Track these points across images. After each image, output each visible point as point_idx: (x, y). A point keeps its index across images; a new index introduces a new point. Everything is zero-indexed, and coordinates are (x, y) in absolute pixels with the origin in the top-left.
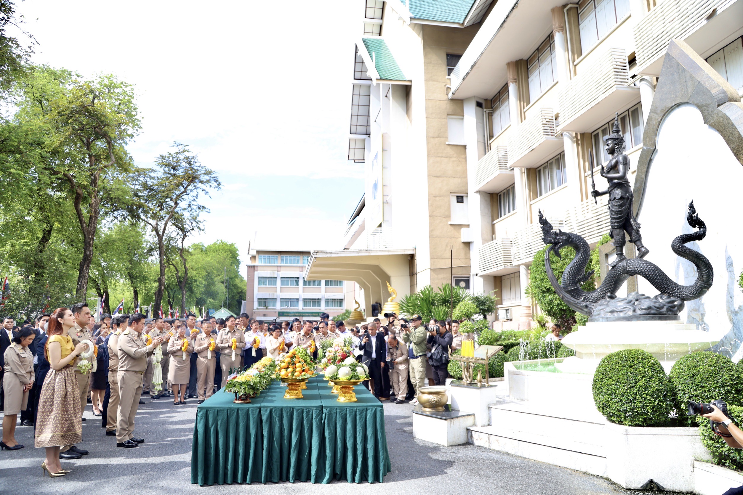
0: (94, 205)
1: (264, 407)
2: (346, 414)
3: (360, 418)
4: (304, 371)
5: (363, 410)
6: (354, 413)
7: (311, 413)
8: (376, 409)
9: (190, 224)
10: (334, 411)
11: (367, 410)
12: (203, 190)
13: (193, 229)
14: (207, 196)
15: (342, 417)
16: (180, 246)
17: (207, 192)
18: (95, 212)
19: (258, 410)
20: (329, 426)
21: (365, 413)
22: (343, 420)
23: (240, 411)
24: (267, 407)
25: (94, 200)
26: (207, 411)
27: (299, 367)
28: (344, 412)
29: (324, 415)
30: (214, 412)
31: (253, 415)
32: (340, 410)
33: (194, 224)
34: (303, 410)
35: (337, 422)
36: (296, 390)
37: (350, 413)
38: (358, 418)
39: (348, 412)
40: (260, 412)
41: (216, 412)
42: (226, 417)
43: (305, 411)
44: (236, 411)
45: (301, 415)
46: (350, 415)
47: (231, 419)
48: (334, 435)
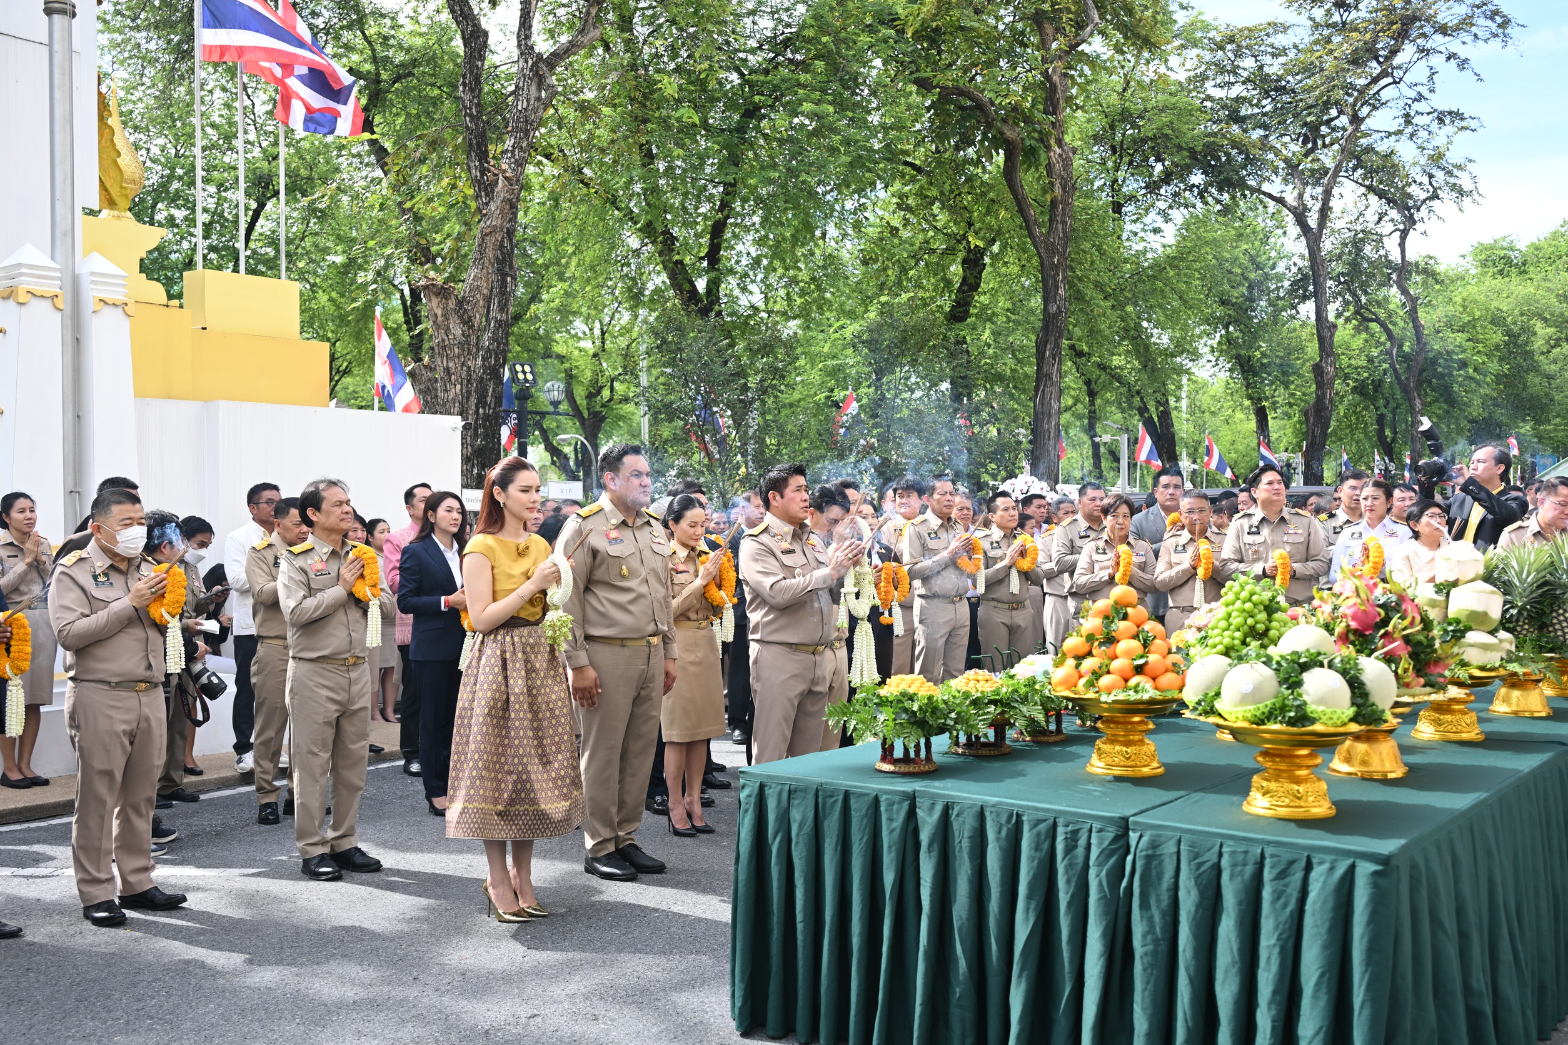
0: (1058, 167)
1: (925, 794)
2: (1217, 869)
3: (1278, 895)
4: (1139, 670)
5: (1291, 863)
6: (1249, 870)
7: (1082, 842)
8: (1352, 868)
9: (1425, 180)
10: (1170, 848)
11: (1309, 867)
12: (1449, 58)
13: (1435, 196)
14: (1468, 73)
15: (1197, 878)
16: (1395, 256)
17: (1466, 60)
18: (1064, 187)
19: (906, 805)
20: (1145, 905)
21: (1297, 876)
22: (1202, 893)
23: (852, 801)
24: (934, 798)
25: (1058, 151)
26: (762, 787)
27: (1128, 653)
28: (1211, 857)
29: (1130, 858)
30: (780, 793)
31: (890, 819)
32: (1192, 845)
33: (1440, 175)
34: (1055, 825)
35: (1182, 894)
36: (1128, 743)
37: (1234, 865)
38: (1267, 893)
39: (1225, 862)
40: (912, 814)
41: (785, 795)
42: (811, 815)
43: (1060, 830)
44: (841, 797)
45: (1046, 846)
46: (1232, 876)
47: (826, 824)
48: (1163, 947)
